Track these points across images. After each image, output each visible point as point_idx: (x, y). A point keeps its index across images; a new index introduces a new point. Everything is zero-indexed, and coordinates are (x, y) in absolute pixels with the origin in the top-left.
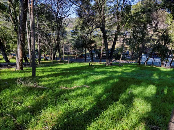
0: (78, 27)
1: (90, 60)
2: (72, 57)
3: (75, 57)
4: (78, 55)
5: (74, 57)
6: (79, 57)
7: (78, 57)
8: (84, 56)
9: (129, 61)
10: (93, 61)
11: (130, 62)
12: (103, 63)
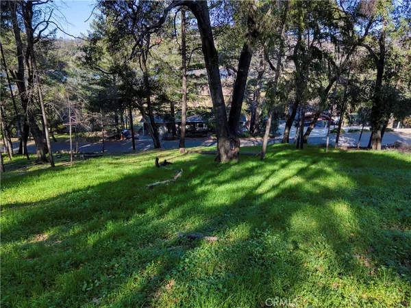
0: (99, 39)
1: (147, 143)
2: (90, 140)
3: (101, 138)
4: (109, 132)
5: (97, 138)
6: (113, 138)
7: (110, 138)
8: (126, 135)
9: (253, 139)
10: (157, 147)
11: (257, 141)
12: (196, 152)
